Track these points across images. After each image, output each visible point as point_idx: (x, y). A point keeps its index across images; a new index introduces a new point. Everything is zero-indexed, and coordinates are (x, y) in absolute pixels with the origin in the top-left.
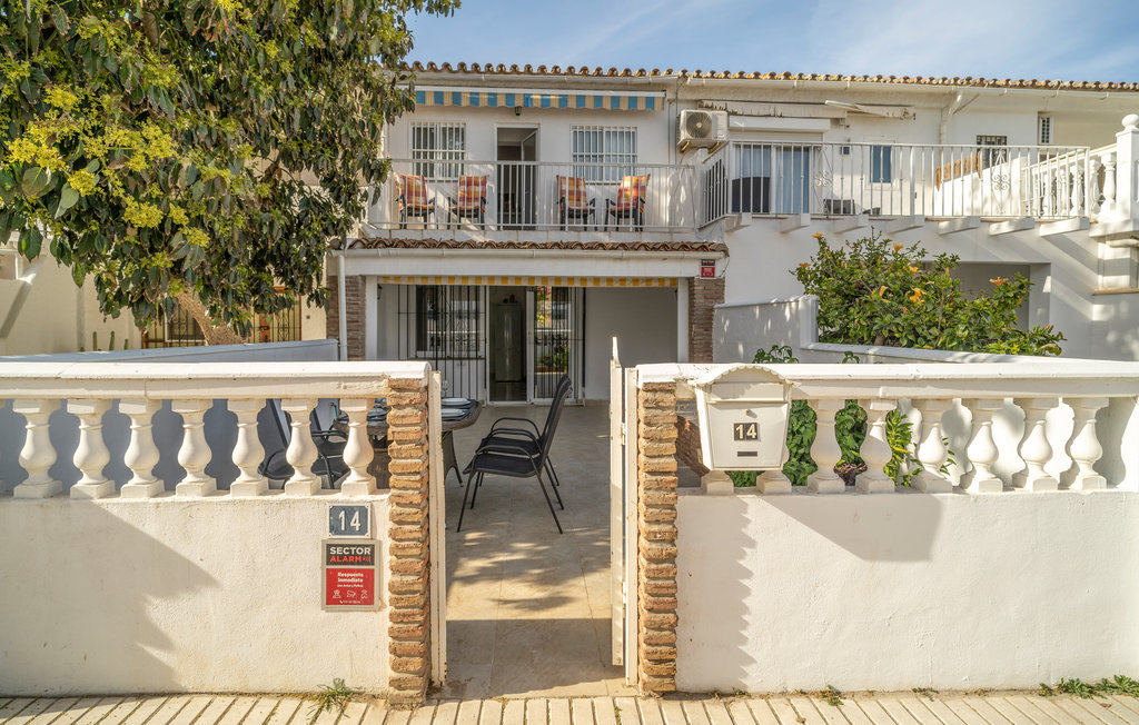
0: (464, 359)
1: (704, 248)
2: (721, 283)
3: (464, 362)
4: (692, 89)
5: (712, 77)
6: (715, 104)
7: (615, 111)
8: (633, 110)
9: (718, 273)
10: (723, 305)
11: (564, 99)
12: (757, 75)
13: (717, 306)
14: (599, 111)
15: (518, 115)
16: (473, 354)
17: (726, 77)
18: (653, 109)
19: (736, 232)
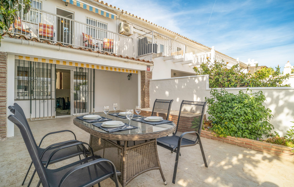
0: (45, 99)
1: (148, 62)
2: (151, 73)
3: (45, 100)
4: (124, 17)
5: (129, 15)
6: (130, 23)
7: (102, 16)
8: (107, 17)
9: (151, 70)
10: (151, 80)
11: (85, 6)
12: (140, 18)
13: (150, 80)
14: (97, 14)
15: (66, 6)
16: (45, 97)
17: (133, 16)
18: (113, 19)
19: (155, 58)
